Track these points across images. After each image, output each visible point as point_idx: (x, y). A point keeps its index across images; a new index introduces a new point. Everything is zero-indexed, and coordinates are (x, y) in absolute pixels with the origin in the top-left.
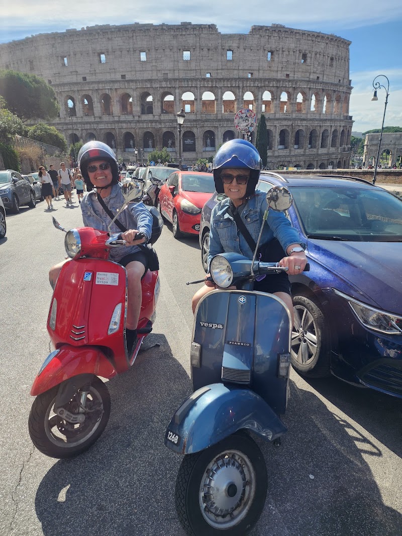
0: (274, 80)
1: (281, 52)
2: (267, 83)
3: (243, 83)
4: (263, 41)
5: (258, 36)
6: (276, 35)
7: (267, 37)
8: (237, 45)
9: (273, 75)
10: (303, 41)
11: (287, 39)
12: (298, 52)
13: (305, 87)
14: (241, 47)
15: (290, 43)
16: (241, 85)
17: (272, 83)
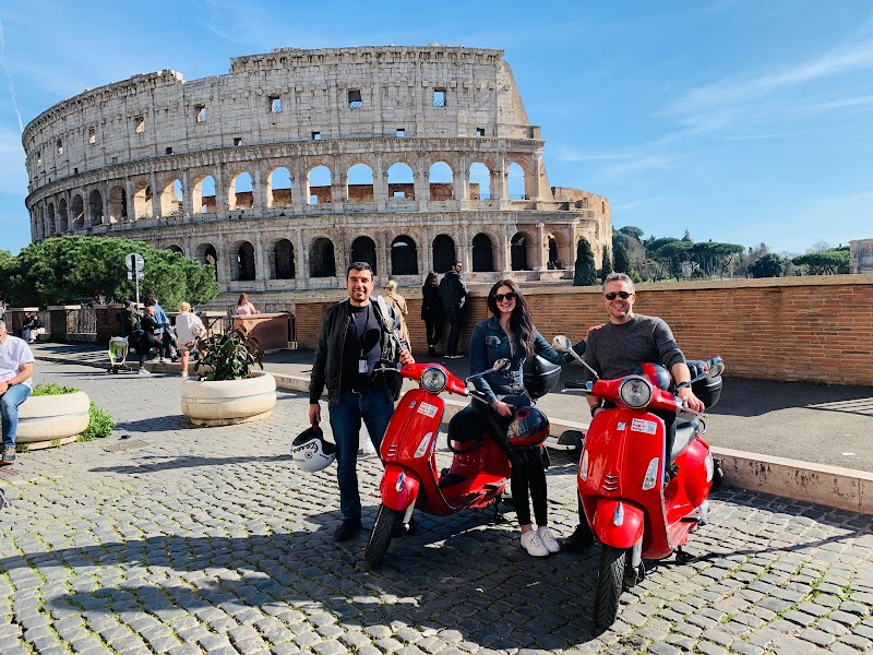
0: (281, 144)
1: (293, 94)
2: (268, 152)
3: (221, 158)
4: (254, 81)
5: (246, 74)
6: (280, 66)
7: (263, 73)
8: (208, 96)
9: (281, 136)
10: (343, 68)
11: (306, 70)
12: (334, 89)
13: (362, 151)
14: (216, 97)
15: (316, 75)
16: (217, 161)
17: (279, 151)
